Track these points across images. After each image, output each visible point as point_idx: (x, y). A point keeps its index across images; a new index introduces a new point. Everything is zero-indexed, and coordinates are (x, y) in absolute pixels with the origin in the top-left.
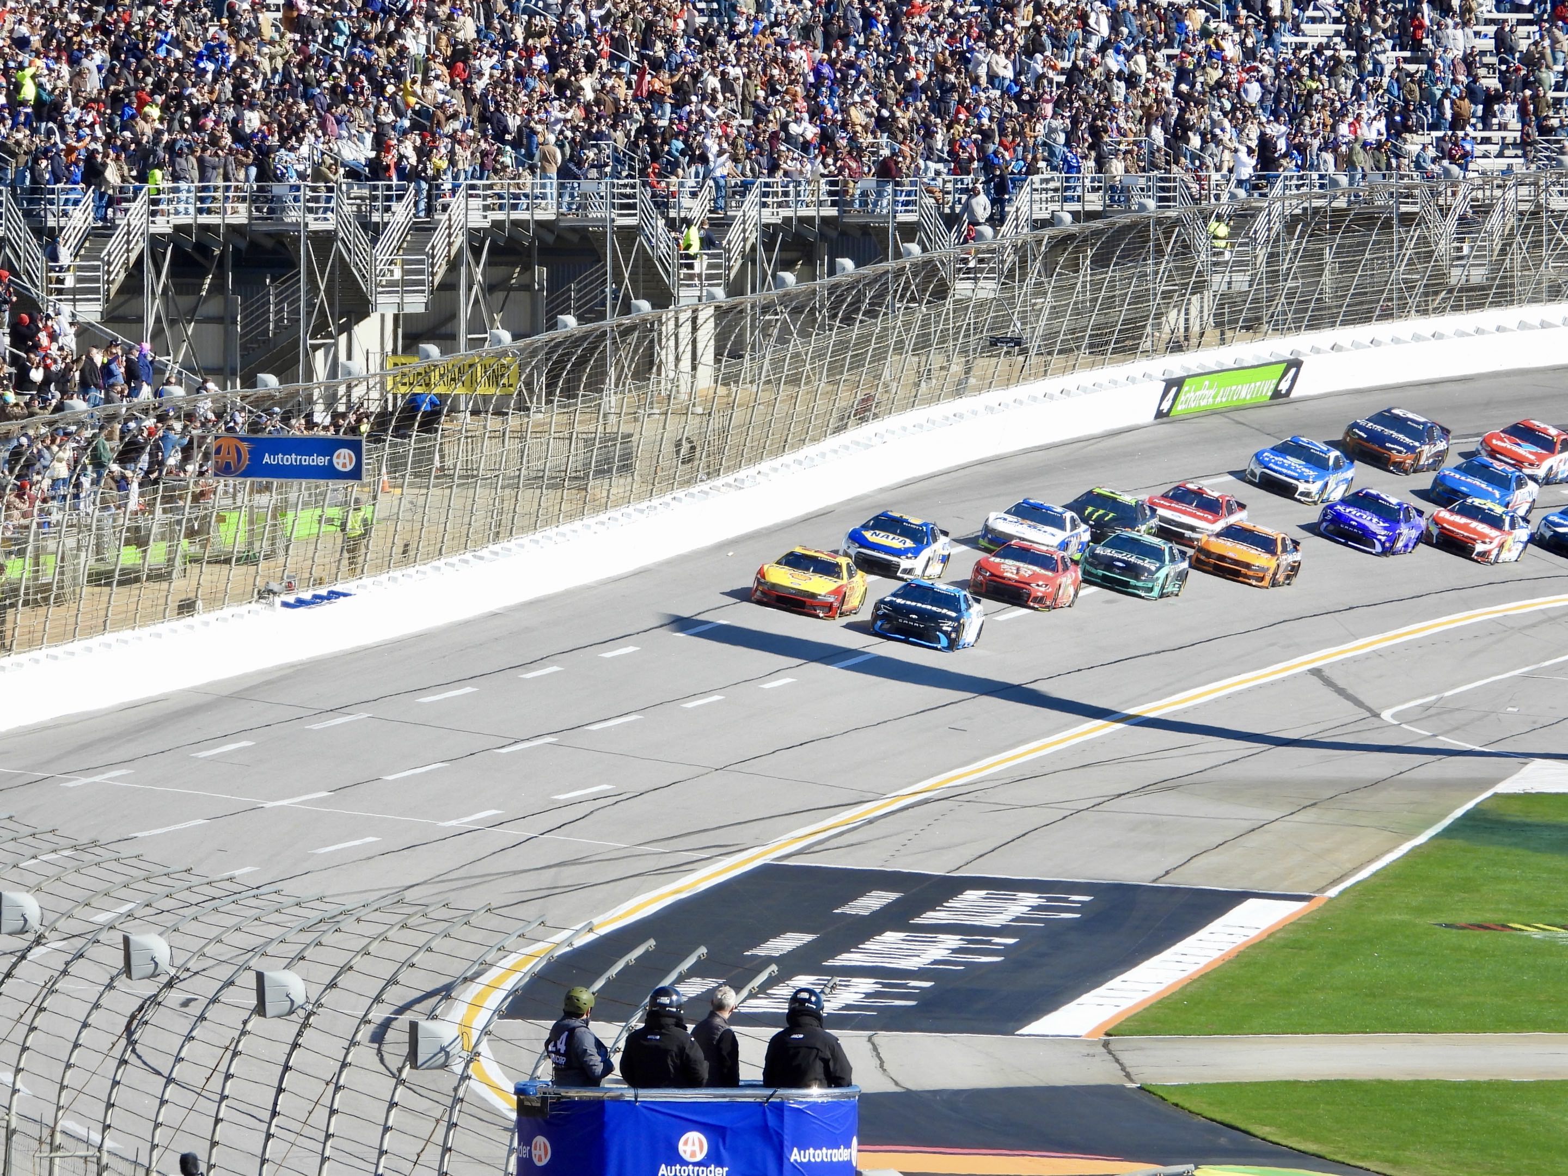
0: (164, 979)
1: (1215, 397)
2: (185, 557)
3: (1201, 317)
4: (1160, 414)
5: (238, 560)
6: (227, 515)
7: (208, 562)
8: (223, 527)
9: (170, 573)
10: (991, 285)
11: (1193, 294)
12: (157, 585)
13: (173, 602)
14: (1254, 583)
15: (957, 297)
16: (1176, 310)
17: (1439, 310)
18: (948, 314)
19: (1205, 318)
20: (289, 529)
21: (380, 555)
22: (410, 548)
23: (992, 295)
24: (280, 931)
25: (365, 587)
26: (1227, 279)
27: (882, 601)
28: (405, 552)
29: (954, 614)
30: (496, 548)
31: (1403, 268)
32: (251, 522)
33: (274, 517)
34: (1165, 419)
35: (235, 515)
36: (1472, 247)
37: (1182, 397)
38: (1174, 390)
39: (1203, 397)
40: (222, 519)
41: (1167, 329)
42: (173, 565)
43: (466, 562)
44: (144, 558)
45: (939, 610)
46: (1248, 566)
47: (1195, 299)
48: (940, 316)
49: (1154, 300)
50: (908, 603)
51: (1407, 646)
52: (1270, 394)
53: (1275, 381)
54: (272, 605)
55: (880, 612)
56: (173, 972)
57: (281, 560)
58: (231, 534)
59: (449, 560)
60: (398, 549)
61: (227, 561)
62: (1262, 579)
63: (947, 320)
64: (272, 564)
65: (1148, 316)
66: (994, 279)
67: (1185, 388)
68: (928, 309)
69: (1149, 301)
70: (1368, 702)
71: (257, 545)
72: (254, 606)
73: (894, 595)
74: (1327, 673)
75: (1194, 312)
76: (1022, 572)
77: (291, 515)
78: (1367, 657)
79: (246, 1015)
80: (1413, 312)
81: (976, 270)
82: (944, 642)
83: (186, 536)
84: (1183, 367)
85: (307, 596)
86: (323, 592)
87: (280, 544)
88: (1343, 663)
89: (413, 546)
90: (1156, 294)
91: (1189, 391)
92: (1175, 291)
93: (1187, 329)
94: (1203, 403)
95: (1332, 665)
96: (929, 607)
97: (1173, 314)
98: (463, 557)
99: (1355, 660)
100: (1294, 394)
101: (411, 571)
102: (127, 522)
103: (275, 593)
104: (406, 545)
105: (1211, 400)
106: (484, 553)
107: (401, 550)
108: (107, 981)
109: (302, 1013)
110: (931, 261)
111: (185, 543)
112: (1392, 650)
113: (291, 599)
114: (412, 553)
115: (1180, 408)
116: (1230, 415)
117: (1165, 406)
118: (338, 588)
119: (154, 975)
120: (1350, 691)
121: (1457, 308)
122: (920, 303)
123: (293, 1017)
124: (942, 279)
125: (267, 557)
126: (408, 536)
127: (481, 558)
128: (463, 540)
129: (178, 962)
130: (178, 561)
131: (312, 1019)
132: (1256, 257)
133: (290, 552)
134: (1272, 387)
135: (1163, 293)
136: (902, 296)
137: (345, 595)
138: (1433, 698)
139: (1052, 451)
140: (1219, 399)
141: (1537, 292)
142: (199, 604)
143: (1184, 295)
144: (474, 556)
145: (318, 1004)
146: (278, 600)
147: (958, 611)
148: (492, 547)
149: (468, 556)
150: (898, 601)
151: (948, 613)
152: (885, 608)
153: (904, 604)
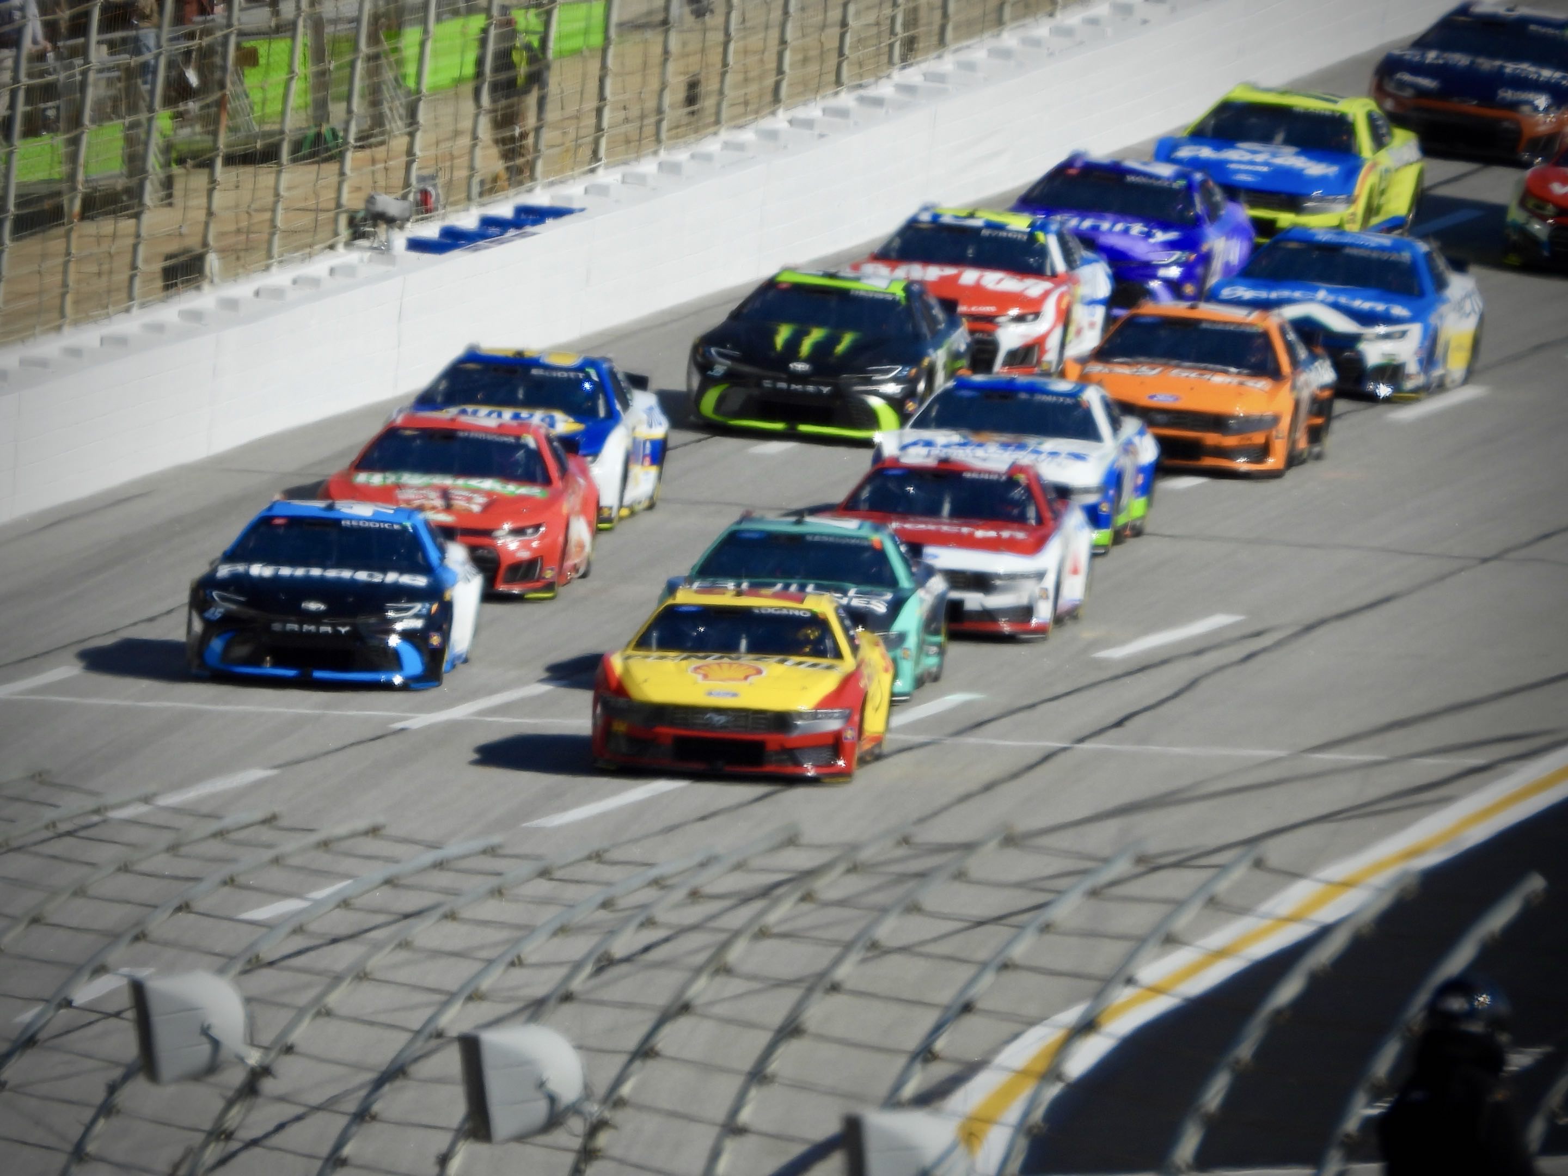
0: (235, 1077)
2: (168, 148)
5: (297, 147)
6: (262, 47)
7: (230, 160)
8: (252, 78)
9: (136, 193)
12: (106, 226)
13: (147, 261)
14: (1241, 464)
20: (411, 69)
21: (634, 111)
22: (702, 89)
24: (465, 969)
25: (603, 190)
27: (211, 583)
28: (691, 100)
29: (420, 582)
30: (913, 75)
32: (318, 54)
33: (374, 39)
35: (280, 46)
40: (249, 58)
42: (144, 171)
43: (843, 113)
44: (73, 158)
46: (1218, 422)
54: (385, 250)
55: (211, 615)
56: (254, 1058)
57: (399, 143)
58: (276, 92)
59: (801, 113)
60: (675, 95)
61: (269, 155)
62: (1263, 452)
64: (380, 152)
71: (337, 110)
72: (345, 256)
76: (459, 503)
77: (411, 36)
79: (441, 1142)
82: (413, 662)
83: (169, 101)
85: (468, 220)
86: (504, 209)
87: (393, 109)
89: (710, 85)
98: (833, 102)
101: (712, 145)
102: (24, 80)
103: (390, 221)
104: (693, 86)
106: (885, 89)
107: (681, 95)
108: (99, 1096)
109: (577, 1125)
111: (163, 121)
113: (430, 231)
114: (708, 103)
118: (540, 197)
119: (212, 1068)
123: (560, 1137)
125: (364, 141)
126: (694, 64)
127: (878, 102)
128: (833, 60)
129: (267, 1037)
130: (153, 161)
131: (603, 1139)
133: (422, 117)
137: (557, 213)
142: (213, 262)
144: (862, 100)
145: (614, 1100)
146: (399, 240)
148: (898, 76)
149: (846, 99)
150: (257, 570)
151: (406, 579)
152: (224, 599)
153: (276, 579)
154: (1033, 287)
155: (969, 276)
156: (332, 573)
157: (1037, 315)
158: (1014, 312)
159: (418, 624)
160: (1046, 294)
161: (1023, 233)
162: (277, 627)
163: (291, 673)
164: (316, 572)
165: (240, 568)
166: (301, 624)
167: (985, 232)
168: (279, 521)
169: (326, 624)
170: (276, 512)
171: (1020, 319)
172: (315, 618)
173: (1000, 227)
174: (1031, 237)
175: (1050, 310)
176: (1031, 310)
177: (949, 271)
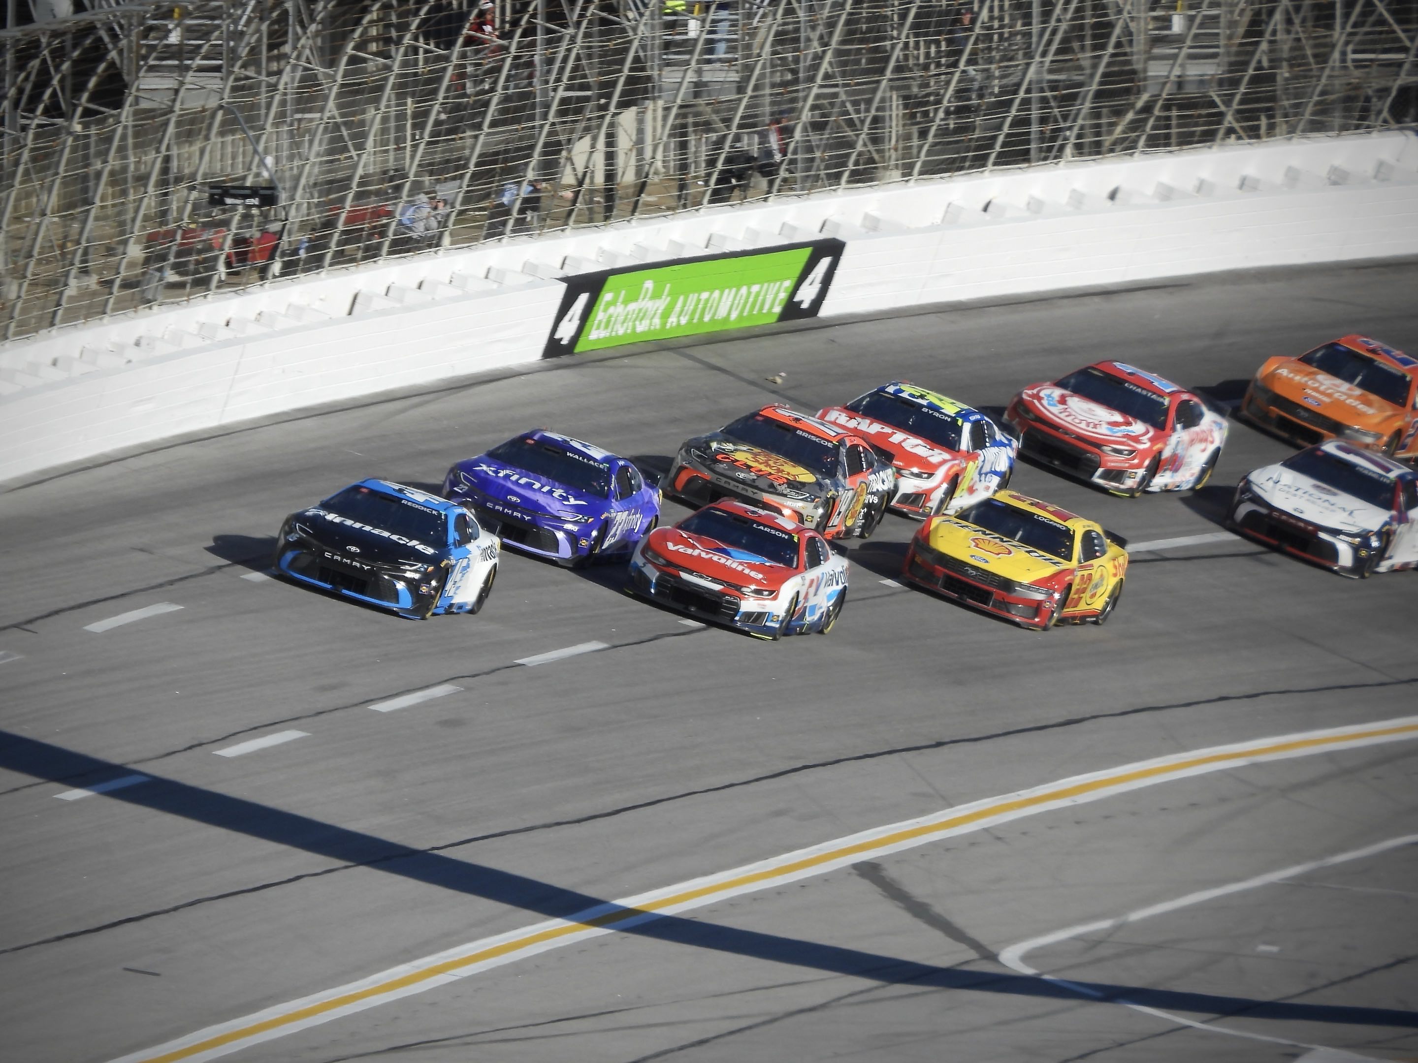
1: (666, 315)
3: (640, 152)
4: (554, 348)
10: (213, 82)
11: (624, 105)
15: (144, 105)
16: (587, 140)
17: (1127, 146)
18: (124, 137)
19: (648, 153)
23: (213, 103)
26: (691, 77)
27: (300, 518)
29: (430, 551)
31: (1049, 58)
34: (565, 359)
36: (1191, 19)
37: (599, 314)
38: (583, 298)
39: (641, 315)
41: (568, 178)
45: (404, 541)
47: (628, 117)
48: (109, 139)
49: (545, 116)
50: (349, 522)
51: (1053, 819)
52: (778, 309)
53: (788, 284)
55: (292, 538)
63: (122, 149)
65: (532, 147)
66: (217, 69)
67: (606, 296)
68: (86, 126)
69: (532, 118)
70: (974, 933)
73: (327, 506)
74: (892, 872)
75: (624, 142)
78: (972, 841)
80: (1069, 150)
81: (177, 52)
82: (406, 601)
84: (602, 252)
88: (923, 852)
90: (547, 106)
91: (609, 304)
92: (587, 99)
93: (610, 176)
94: (641, 327)
95: (900, 858)
96: (386, 534)
97: (581, 148)
99: (945, 847)
100: (826, 311)
105: (657, 321)
110: (91, 28)
112: (1023, 827)
115: (595, 335)
116: (697, 352)
117: (566, 332)
120: (938, 908)
121: (1158, 142)
122: (69, 117)
124: (112, 64)
132: (753, 34)
134: (783, 296)
135: (564, 101)
136: (34, 99)
138: (1105, 924)
139: (333, 419)
140: (673, 320)
141: (1323, 109)
143: (605, 107)
147: (441, 543)
150: (331, 517)
151: (420, 547)
152: (301, 529)
153: (341, 524)
154: (937, 455)
155: (898, 437)
156: (376, 531)
157: (930, 475)
158: (915, 470)
159: (417, 576)
160: (944, 462)
161: (949, 416)
162: (327, 555)
163: (328, 586)
164: (368, 528)
165: (322, 513)
166: (343, 557)
167: (925, 410)
168: (364, 490)
169: (356, 561)
170: (365, 485)
171: (919, 476)
172: (351, 556)
173: (937, 409)
174: (954, 420)
175: (940, 473)
176: (929, 470)
177: (888, 430)
